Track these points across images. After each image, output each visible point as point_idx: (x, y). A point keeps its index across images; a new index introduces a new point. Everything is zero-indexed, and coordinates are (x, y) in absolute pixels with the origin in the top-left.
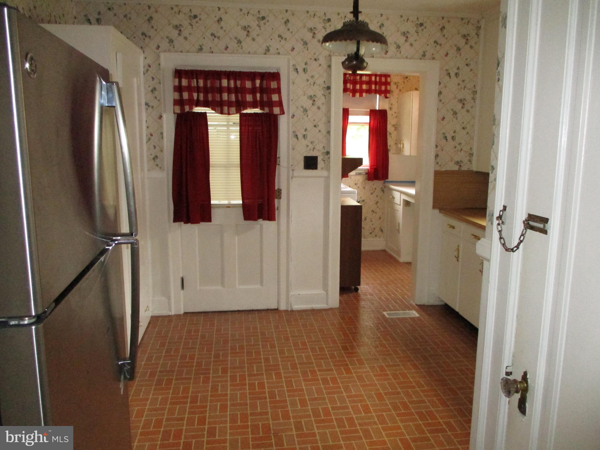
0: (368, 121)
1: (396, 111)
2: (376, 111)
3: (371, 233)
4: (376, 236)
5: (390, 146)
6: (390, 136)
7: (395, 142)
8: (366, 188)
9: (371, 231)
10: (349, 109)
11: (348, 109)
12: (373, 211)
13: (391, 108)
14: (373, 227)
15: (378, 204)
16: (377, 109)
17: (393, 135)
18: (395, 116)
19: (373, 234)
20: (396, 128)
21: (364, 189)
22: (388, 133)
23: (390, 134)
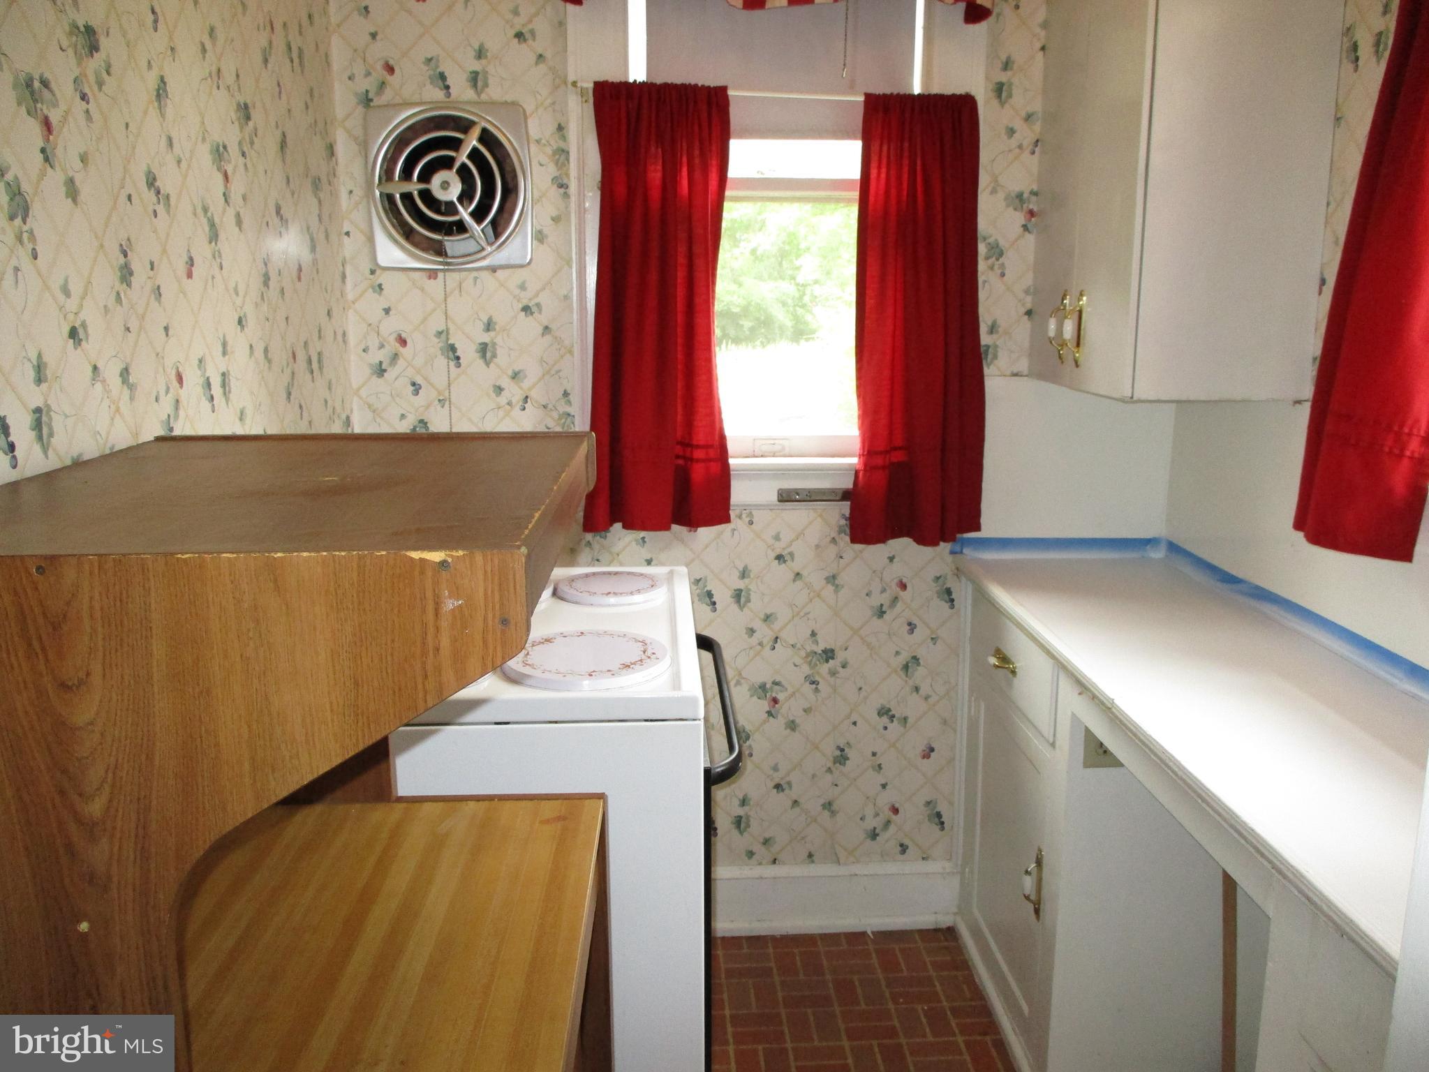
0: (855, 172)
1: (1037, 106)
2: (907, 101)
3: (874, 835)
4: (904, 848)
5: (992, 329)
6: (992, 268)
7: (1029, 302)
8: (843, 578)
9: (871, 823)
10: (731, 93)
11: (723, 90)
12: (884, 712)
13: (1000, 90)
14: (885, 799)
15: (920, 672)
16: (917, 90)
17: (1011, 260)
18: (1028, 143)
19: (889, 838)
20: (1031, 213)
21: (831, 588)
22: (982, 248)
23: (997, 252)
